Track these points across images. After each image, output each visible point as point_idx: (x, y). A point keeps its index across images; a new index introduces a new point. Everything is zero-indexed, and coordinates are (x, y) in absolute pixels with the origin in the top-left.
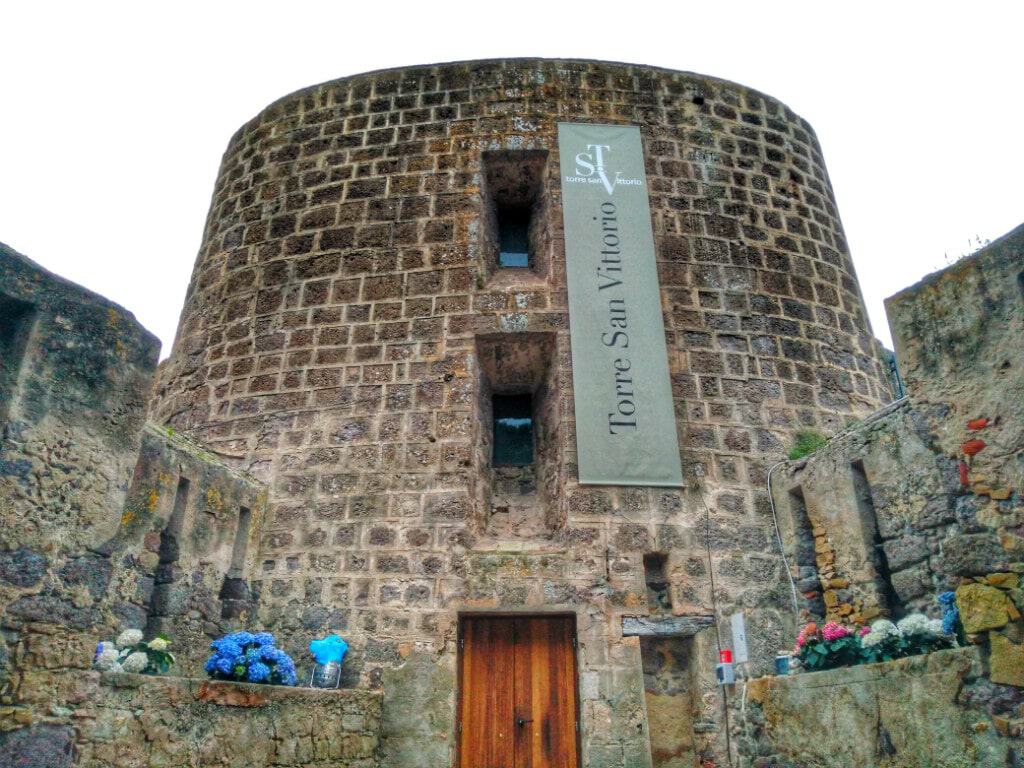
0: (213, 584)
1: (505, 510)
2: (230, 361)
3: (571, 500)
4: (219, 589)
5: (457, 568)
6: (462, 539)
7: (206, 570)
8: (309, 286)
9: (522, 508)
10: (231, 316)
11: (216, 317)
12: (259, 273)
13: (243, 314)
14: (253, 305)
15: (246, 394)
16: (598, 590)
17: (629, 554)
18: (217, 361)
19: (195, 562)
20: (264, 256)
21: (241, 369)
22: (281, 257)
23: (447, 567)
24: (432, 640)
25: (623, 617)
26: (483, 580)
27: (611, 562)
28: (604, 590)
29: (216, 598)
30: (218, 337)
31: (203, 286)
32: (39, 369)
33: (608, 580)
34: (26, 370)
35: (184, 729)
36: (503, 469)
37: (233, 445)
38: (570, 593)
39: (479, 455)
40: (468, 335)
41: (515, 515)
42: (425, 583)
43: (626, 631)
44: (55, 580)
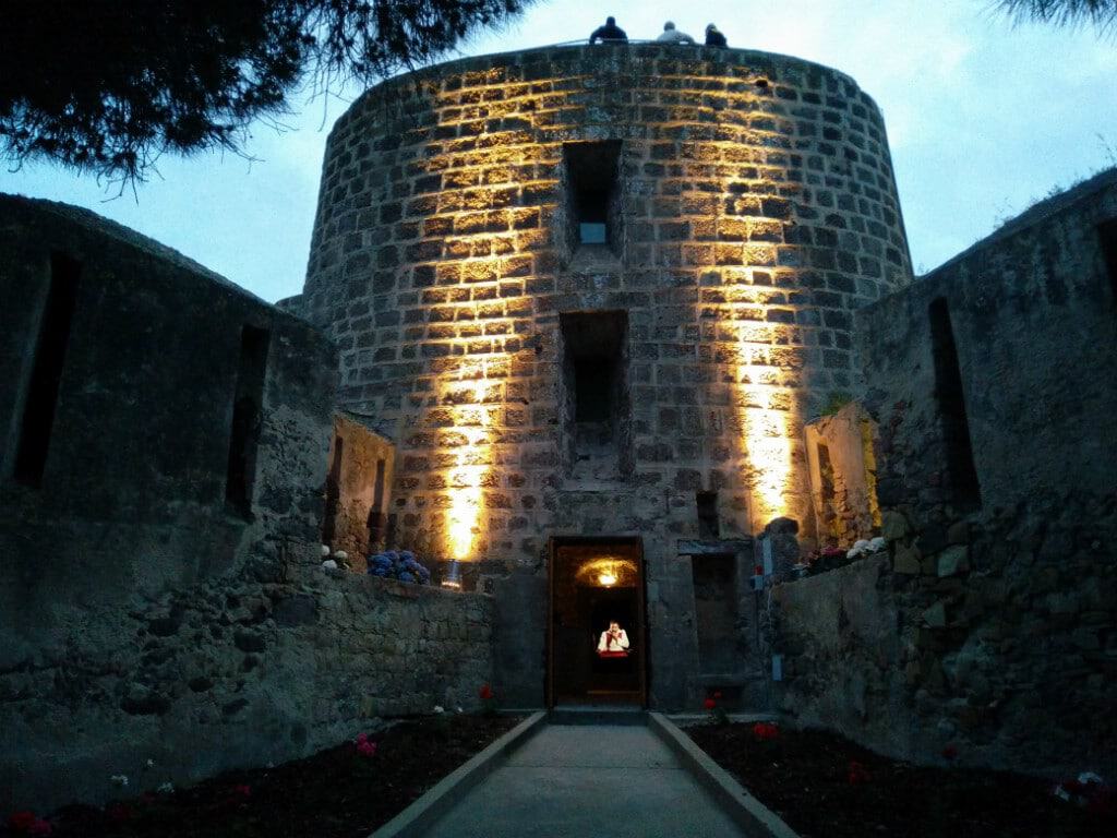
0: (363, 516)
1: (586, 458)
2: (355, 335)
3: (640, 451)
4: (366, 520)
5: (549, 504)
6: (552, 481)
7: (358, 506)
8: (418, 269)
9: (600, 457)
10: (352, 295)
11: (340, 295)
12: (374, 256)
13: (362, 294)
14: (370, 286)
15: (371, 364)
16: (660, 521)
17: (685, 493)
18: (344, 335)
19: (350, 500)
20: (376, 241)
21: (366, 341)
22: (391, 242)
23: (541, 504)
24: (531, 558)
25: (679, 541)
26: (570, 513)
27: (670, 499)
28: (665, 521)
29: (364, 526)
30: (341, 314)
31: (324, 266)
32: (275, 374)
33: (668, 513)
34: (268, 377)
36: (585, 424)
37: (364, 406)
38: (637, 523)
39: (564, 414)
40: (554, 313)
41: (594, 462)
42: (525, 516)
43: (682, 551)
44: (297, 510)
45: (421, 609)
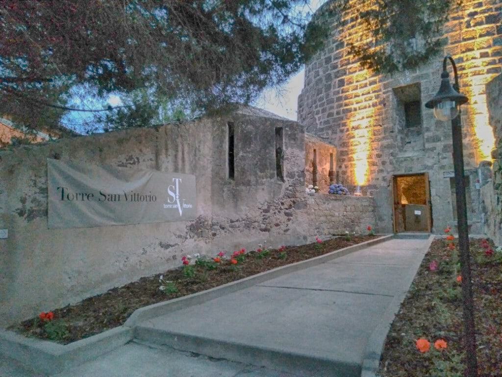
0: (327, 173)
1: (410, 143)
2: (320, 109)
3: (427, 139)
4: (328, 174)
5: (391, 163)
6: (392, 154)
7: (324, 170)
8: (339, 81)
9: (415, 141)
10: (318, 95)
11: (314, 95)
12: (324, 79)
13: (321, 93)
14: (323, 90)
15: (326, 119)
16: (436, 165)
17: (447, 153)
18: (317, 109)
19: (321, 169)
20: (324, 72)
21: (324, 111)
22: (329, 72)
23: (388, 163)
24: (385, 183)
25: (444, 172)
26: (399, 165)
27: (440, 157)
28: (438, 165)
29: (328, 176)
30: (315, 102)
31: (308, 84)
33: (439, 162)
35: (324, 203)
36: (410, 129)
37: (325, 134)
38: (426, 167)
40: (390, 89)
41: (413, 144)
42: (382, 168)
43: (445, 176)
44: (297, 177)
45: (343, 202)
